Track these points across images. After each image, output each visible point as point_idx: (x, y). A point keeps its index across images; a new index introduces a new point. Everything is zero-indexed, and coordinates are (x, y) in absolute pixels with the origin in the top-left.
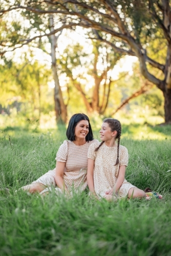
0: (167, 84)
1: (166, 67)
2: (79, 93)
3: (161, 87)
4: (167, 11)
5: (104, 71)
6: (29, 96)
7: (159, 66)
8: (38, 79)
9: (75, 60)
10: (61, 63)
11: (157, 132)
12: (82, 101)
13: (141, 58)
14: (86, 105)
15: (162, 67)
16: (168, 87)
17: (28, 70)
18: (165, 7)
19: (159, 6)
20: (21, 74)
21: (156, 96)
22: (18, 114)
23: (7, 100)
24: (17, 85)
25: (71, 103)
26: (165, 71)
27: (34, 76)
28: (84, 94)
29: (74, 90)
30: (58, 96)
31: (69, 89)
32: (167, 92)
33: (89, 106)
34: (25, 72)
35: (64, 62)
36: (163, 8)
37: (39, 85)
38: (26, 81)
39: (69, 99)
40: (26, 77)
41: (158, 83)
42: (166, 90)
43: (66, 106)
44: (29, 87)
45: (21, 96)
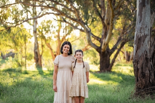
0: (102, 49)
1: (102, 39)
2: (49, 49)
3: (99, 50)
4: (103, 8)
5: (64, 36)
6: (19, 50)
7: (97, 38)
8: (25, 40)
9: (47, 29)
10: (39, 31)
11: (96, 77)
12: (50, 53)
13: (87, 34)
14: (53, 56)
15: (99, 39)
16: (102, 51)
17: (19, 34)
18: (102, 6)
19: (99, 5)
20: (15, 37)
21: (93, 51)
22: (13, 60)
23: (6, 51)
24: (13, 43)
25: (43, 54)
26: (101, 41)
27: (23, 38)
28: (51, 49)
29: (46, 46)
30: (37, 51)
31: (43, 46)
32: (102, 54)
33: (54, 56)
34: (18, 36)
35: (41, 30)
36: (101, 6)
37: (25, 43)
38: (18, 41)
39: (43, 52)
40: (18, 38)
41: (97, 48)
42: (101, 52)
43: (41, 56)
44: (19, 44)
45: (15, 49)
